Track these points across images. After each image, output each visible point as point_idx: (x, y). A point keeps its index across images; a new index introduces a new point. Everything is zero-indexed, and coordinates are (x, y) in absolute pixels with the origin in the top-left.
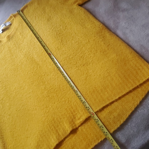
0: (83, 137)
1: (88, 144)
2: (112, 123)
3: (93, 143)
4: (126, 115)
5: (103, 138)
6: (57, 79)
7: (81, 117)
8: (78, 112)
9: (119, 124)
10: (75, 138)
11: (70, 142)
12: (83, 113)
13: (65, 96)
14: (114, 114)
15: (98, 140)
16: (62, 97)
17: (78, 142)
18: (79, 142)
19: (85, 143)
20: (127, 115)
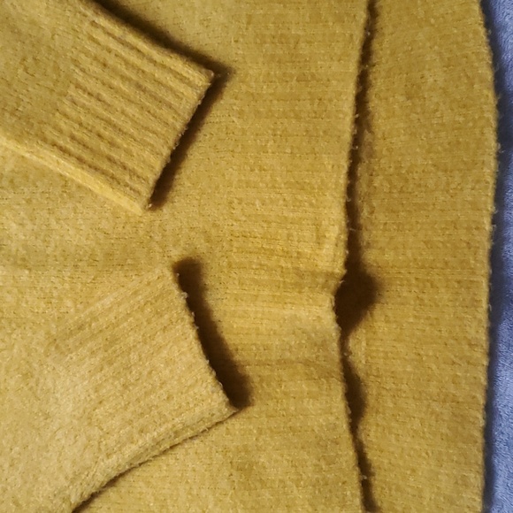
0: (414, 282)
1: (459, 282)
2: (461, 119)
3: (472, 262)
4: (471, 35)
5: (485, 203)
6: (58, 220)
7: (318, 226)
8: (289, 226)
9: (485, 92)
10: (387, 321)
11: (386, 353)
12: (311, 205)
13: (167, 233)
14: (431, 80)
15: (477, 228)
16: (157, 248)
17: (411, 320)
18: (415, 317)
19: (444, 296)
20: (476, 33)
